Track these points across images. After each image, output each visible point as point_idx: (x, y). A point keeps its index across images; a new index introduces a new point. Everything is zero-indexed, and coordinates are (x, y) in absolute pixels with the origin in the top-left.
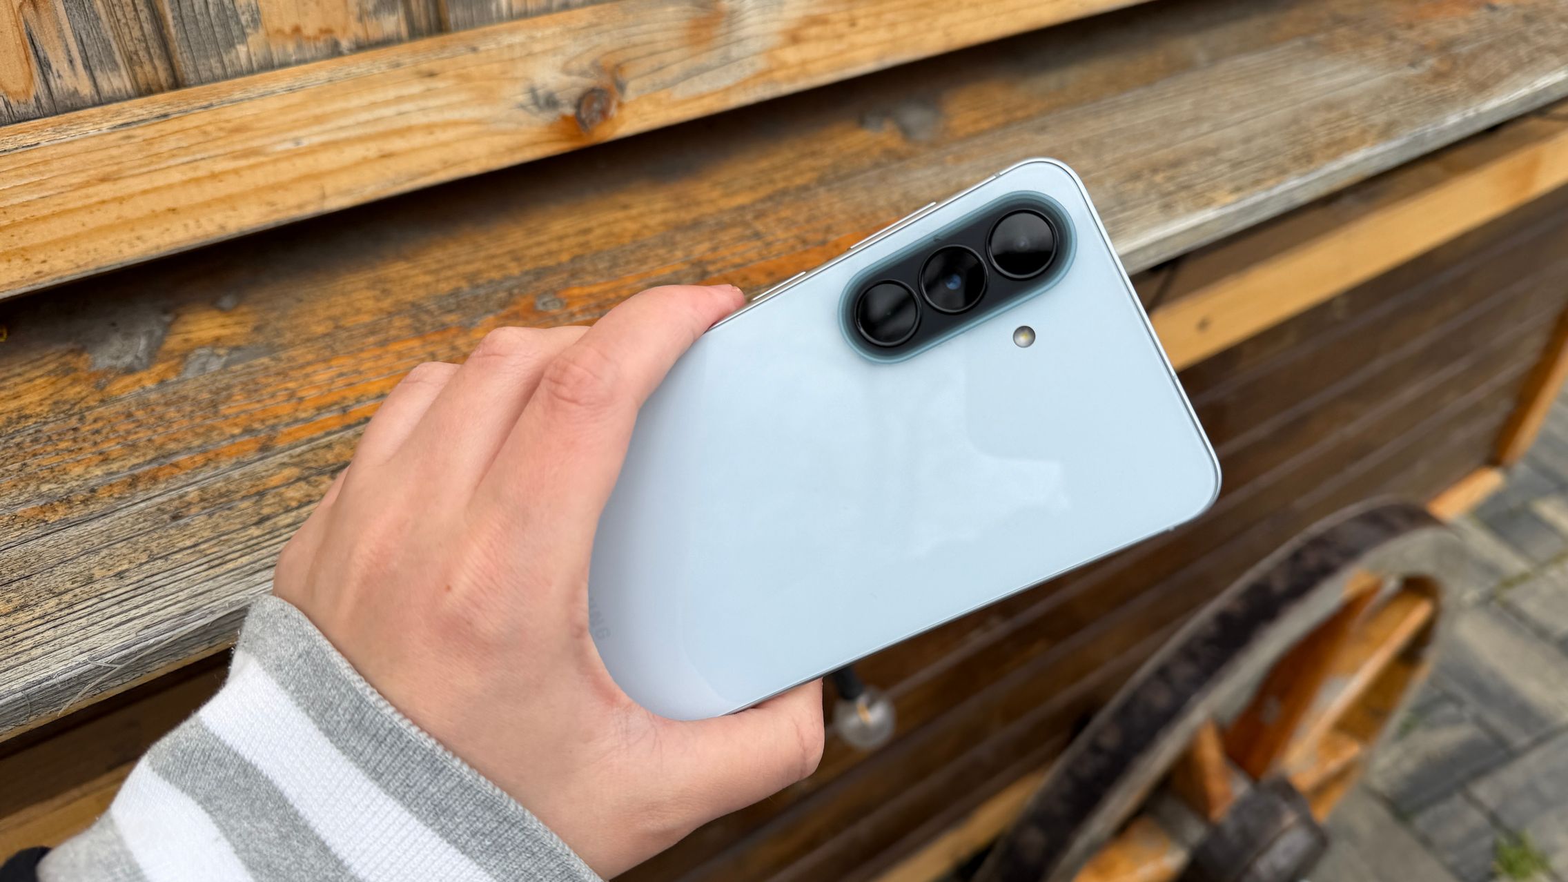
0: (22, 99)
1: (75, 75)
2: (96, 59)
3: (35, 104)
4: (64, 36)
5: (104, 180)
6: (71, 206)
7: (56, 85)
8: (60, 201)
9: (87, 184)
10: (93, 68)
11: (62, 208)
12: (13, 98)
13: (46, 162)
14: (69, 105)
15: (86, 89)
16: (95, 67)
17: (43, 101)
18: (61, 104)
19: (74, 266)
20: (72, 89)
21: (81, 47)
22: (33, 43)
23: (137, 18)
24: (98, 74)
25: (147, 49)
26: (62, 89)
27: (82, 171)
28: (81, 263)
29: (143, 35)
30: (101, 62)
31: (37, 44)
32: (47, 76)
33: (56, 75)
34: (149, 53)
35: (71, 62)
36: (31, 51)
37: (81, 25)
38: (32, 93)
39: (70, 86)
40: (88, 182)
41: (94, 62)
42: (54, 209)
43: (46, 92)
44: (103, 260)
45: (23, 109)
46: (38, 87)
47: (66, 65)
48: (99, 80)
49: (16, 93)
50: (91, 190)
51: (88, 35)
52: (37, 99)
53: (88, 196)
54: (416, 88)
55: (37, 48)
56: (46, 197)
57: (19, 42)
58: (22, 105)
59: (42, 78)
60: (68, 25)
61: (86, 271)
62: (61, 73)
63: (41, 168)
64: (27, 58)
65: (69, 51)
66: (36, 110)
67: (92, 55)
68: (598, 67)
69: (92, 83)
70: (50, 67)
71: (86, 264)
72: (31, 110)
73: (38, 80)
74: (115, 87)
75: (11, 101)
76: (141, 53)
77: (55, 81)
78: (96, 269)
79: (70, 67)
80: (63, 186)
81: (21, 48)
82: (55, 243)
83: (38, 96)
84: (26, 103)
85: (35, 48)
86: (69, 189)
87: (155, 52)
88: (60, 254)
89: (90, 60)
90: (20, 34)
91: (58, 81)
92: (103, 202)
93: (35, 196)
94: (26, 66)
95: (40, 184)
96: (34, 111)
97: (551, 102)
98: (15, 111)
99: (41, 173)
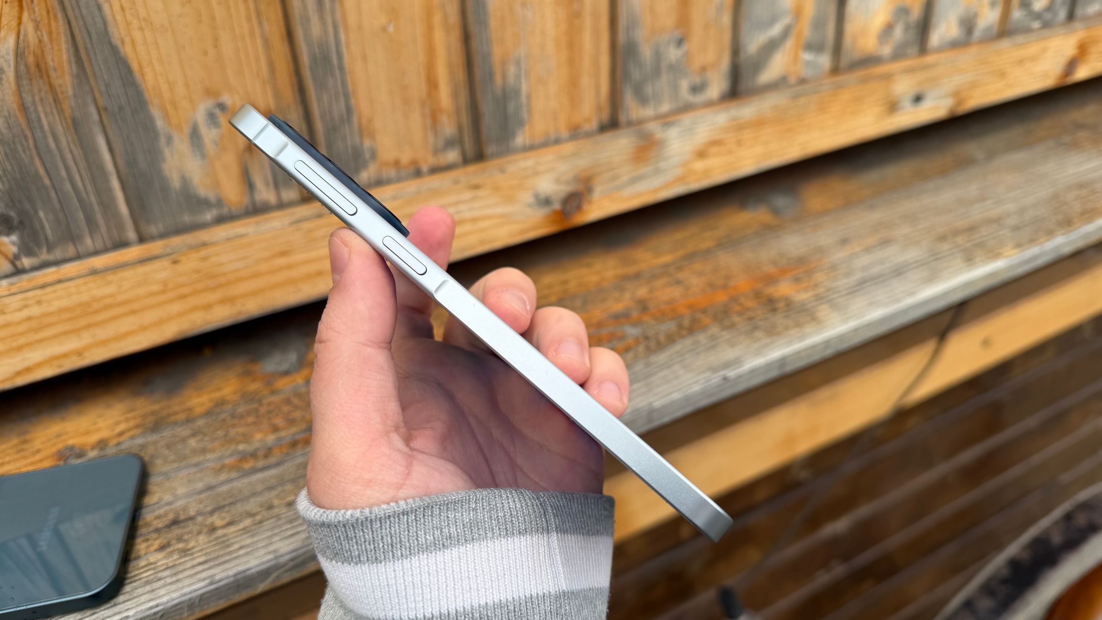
0: (238, 206)
1: (269, 193)
3: (244, 209)
5: (281, 255)
6: (263, 271)
7: (257, 198)
11: (257, 272)
13: (250, 245)
14: (262, 210)
15: (273, 200)
17: (249, 208)
18: (259, 209)
19: (261, 308)
26: (260, 200)
31: (250, 176)
32: (253, 193)
38: (244, 202)
39: (265, 198)
40: (272, 256)
42: (252, 273)
43: (251, 202)
45: (237, 212)
46: (247, 199)
48: (282, 194)
49: (235, 204)
50: (274, 261)
53: (271, 265)
54: (468, 195)
56: (248, 266)
57: (240, 175)
58: (237, 209)
61: (267, 312)
62: (261, 191)
63: (247, 249)
64: (243, 184)
68: (577, 179)
69: (277, 196)
70: (255, 188)
73: (248, 195)
75: (232, 208)
77: (257, 195)
78: (272, 310)
81: (240, 178)
83: (247, 205)
84: (241, 209)
85: (248, 178)
86: (261, 261)
88: (253, 300)
92: (280, 268)
93: (242, 266)
94: (242, 187)
96: (243, 214)
97: (546, 202)
98: (233, 213)
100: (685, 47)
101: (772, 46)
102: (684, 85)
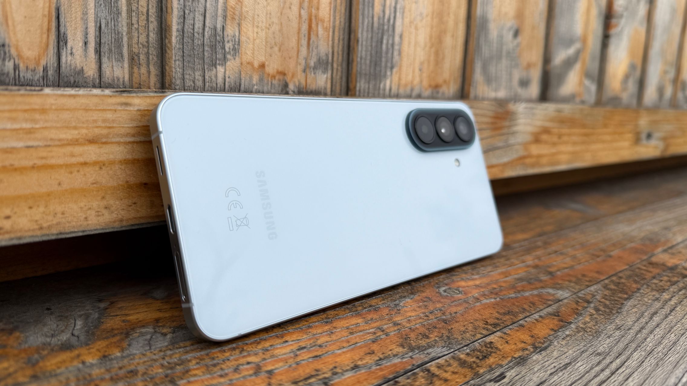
0: (31, 67)
1: (86, 56)
2: (107, 47)
3: (41, 74)
4: (87, 20)
5: (92, 141)
6: (53, 161)
7: (66, 61)
8: (44, 154)
9: (75, 142)
10: (102, 54)
11: (43, 162)
12: (24, 62)
13: (43, 111)
14: (72, 82)
15: (91, 71)
16: (105, 53)
17: (50, 73)
18: (66, 79)
19: (36, 227)
20: (79, 67)
21: (98, 33)
22: (58, 18)
23: (147, 27)
24: (105, 60)
25: (148, 54)
26: (70, 65)
27: (75, 128)
28: (45, 225)
29: (148, 42)
30: (110, 50)
31: (62, 20)
32: (61, 50)
33: (69, 52)
34: (148, 58)
35: (86, 43)
36: (54, 24)
37: (103, 15)
38: (43, 62)
39: (78, 65)
40: (77, 140)
41: (105, 49)
42: (36, 161)
43: (56, 65)
44: (67, 225)
45: (29, 75)
46: (50, 59)
47: (80, 45)
48: (104, 66)
49: (28, 58)
50: (78, 150)
51: (107, 24)
52: (45, 69)
53: (72, 155)
55: (61, 23)
56: (32, 147)
57: (46, 13)
58: (29, 71)
59: (56, 51)
60: (93, 11)
61: (48, 235)
62: (74, 51)
63: (37, 116)
64: (49, 30)
65: (86, 34)
66: (41, 80)
67: (105, 43)
69: (97, 67)
70: (66, 43)
71: (49, 227)
72: (36, 78)
73: (52, 52)
74: (115, 76)
75: (21, 65)
76: (142, 57)
77: (67, 56)
78: (57, 234)
79: (84, 48)
80: (52, 139)
81: (46, 20)
82: (25, 198)
83: (47, 67)
84: (34, 70)
85: (59, 22)
86: (57, 143)
87: (153, 59)
88: (27, 211)
89: (102, 46)
90: (50, 6)
91: (69, 58)
92: (85, 164)
93: (21, 144)
94: (45, 36)
95: (29, 132)
96: (38, 80)
98: (21, 75)
99: (34, 121)
100: (519, 39)
101: (569, 63)
102: (517, 75)
